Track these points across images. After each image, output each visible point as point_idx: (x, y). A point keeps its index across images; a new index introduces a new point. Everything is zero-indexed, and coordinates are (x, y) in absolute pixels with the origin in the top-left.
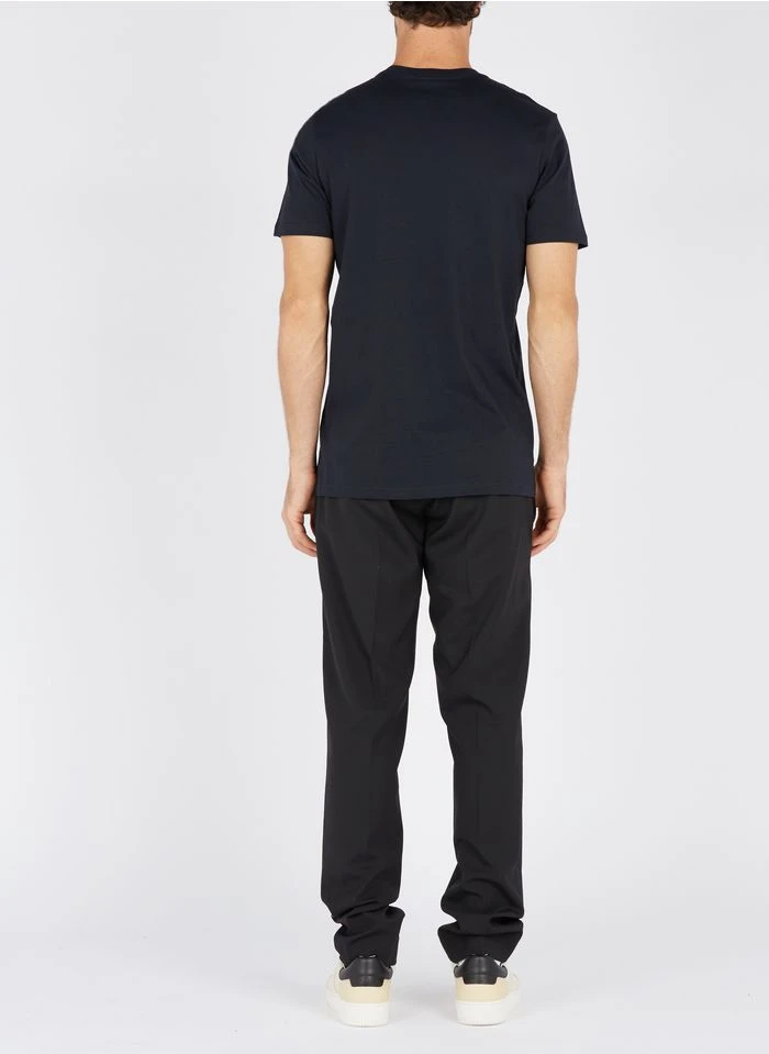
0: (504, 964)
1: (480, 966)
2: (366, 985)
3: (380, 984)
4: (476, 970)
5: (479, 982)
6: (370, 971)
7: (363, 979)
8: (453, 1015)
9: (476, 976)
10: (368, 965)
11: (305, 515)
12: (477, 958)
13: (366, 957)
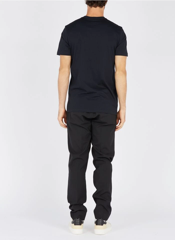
0: (106, 221)
1: (100, 221)
2: (78, 225)
3: (81, 225)
4: (99, 222)
5: (100, 225)
6: (78, 222)
7: (77, 224)
8: (94, 233)
9: (99, 224)
10: (78, 220)
11: (63, 119)
12: (99, 220)
13: (78, 219)
